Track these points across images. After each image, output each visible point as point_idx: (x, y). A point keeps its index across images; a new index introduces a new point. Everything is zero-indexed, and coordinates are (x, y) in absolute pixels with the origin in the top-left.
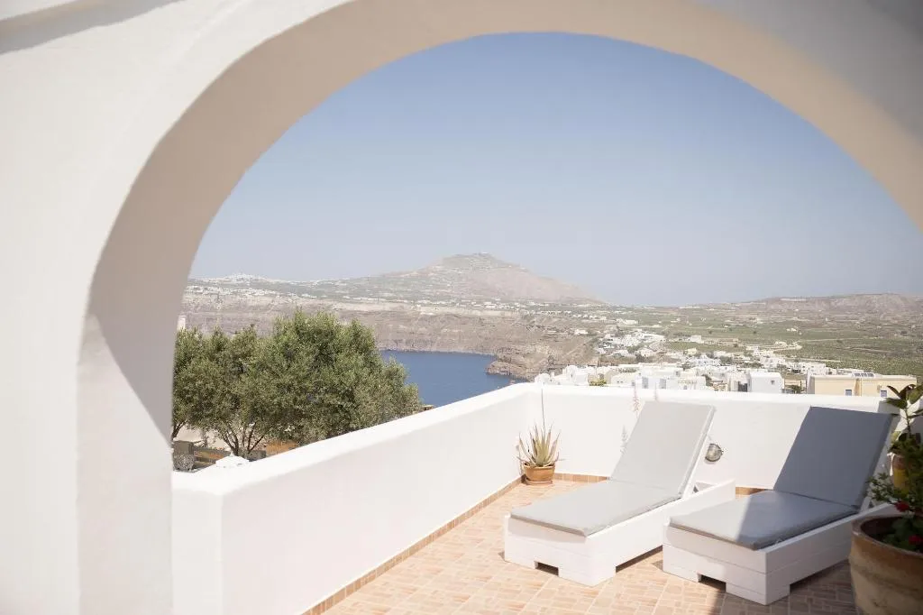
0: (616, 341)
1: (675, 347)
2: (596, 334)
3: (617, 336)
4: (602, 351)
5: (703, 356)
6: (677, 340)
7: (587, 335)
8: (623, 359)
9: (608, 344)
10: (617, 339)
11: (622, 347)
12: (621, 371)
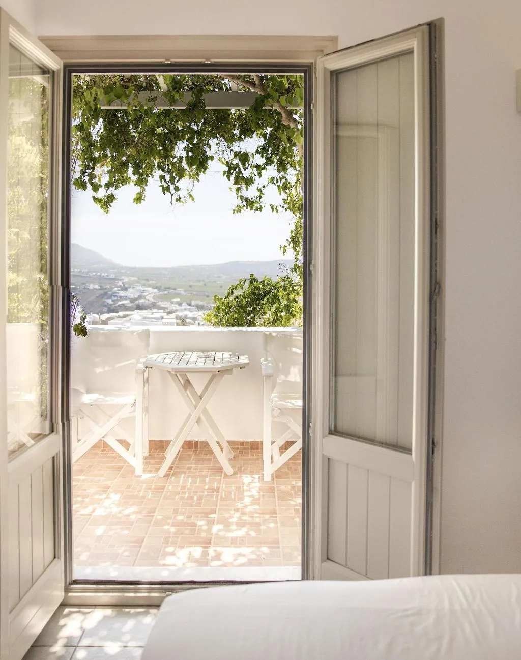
0: (122, 294)
1: (163, 298)
2: (106, 289)
3: (122, 290)
4: (110, 302)
5: (183, 304)
6: (166, 292)
7: (100, 289)
8: (125, 308)
9: (115, 296)
10: (122, 292)
11: (126, 298)
12: (119, 317)
